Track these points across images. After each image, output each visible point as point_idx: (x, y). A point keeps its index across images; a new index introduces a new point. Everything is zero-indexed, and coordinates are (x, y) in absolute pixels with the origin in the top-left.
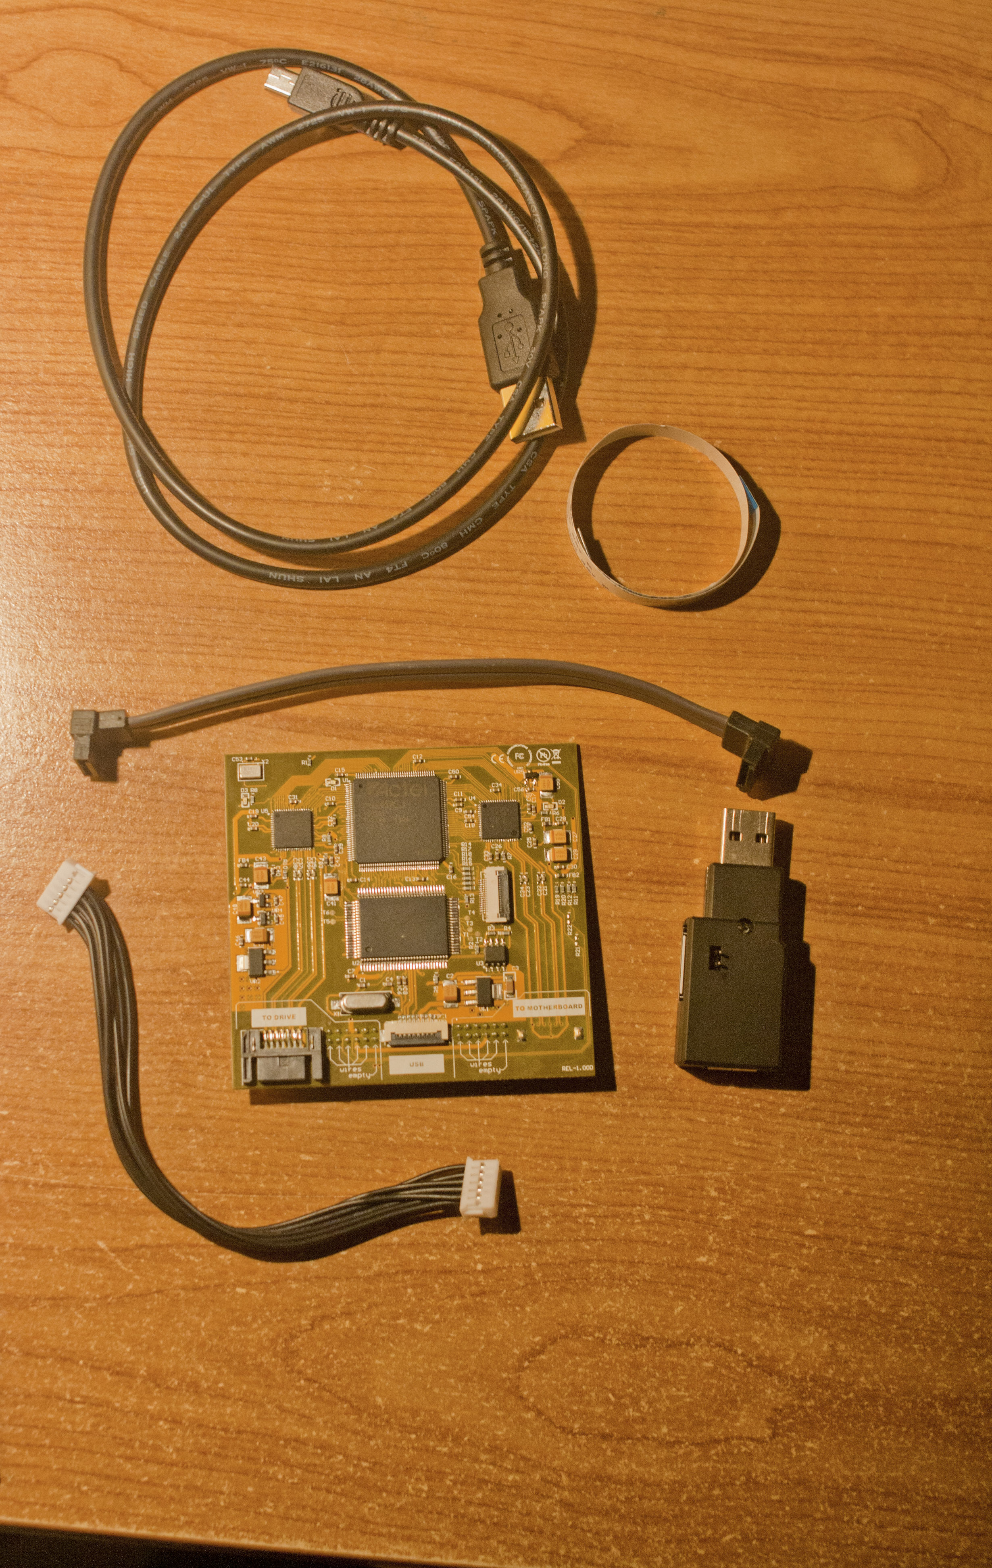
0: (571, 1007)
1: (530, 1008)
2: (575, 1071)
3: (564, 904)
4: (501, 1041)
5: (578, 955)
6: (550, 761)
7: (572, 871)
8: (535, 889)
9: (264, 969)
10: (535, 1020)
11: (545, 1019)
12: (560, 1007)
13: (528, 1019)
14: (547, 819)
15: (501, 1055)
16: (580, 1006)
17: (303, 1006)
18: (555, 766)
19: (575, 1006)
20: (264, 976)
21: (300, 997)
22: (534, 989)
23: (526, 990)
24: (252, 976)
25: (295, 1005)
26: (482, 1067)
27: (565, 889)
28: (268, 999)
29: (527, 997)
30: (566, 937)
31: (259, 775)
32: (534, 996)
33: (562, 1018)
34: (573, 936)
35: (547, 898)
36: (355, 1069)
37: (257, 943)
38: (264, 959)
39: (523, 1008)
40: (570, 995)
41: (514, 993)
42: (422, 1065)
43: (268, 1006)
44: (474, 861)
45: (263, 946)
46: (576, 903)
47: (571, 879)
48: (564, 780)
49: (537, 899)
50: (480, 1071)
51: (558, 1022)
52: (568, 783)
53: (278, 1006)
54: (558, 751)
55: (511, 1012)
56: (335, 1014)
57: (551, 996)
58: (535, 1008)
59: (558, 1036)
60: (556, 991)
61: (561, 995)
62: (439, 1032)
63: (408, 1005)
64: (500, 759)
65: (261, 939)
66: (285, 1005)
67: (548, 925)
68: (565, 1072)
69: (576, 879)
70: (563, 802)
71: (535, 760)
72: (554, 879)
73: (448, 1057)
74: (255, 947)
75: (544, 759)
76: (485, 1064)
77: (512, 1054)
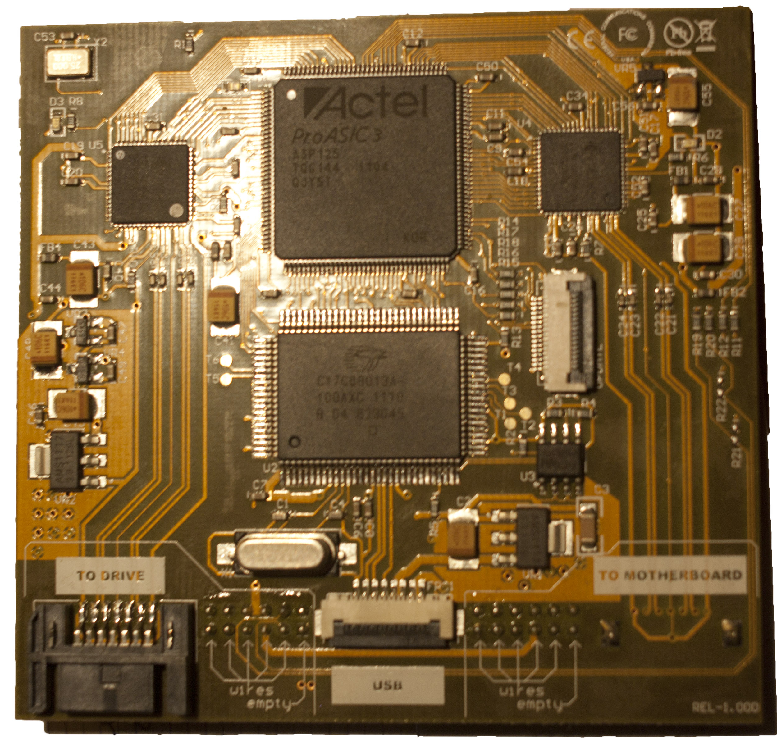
0: (716, 575)
1: (629, 575)
2: (720, 713)
3: (710, 354)
4: (565, 643)
5: (736, 464)
6: (692, 47)
7: (730, 283)
8: (651, 321)
9: (81, 476)
10: (641, 600)
11: (662, 599)
12: (695, 575)
13: (625, 598)
14: (681, 170)
15: (565, 672)
16: (737, 575)
17: (158, 554)
18: (702, 57)
19: (726, 575)
20: (80, 488)
21: (154, 534)
22: (640, 533)
23: (624, 535)
24: (54, 490)
25: (144, 551)
26: (524, 697)
27: (715, 321)
28: (91, 536)
29: (623, 551)
30: (711, 424)
31: (85, 71)
32: (640, 551)
33: (698, 599)
34: (728, 423)
35: (676, 341)
36: (260, 690)
37: (66, 421)
38: (81, 454)
39: (614, 576)
40: (716, 550)
41: (595, 544)
42: (398, 686)
43: (91, 551)
44: (521, 259)
45: (81, 427)
46: (737, 352)
47: (729, 301)
48: (722, 87)
49: (654, 341)
50: (520, 705)
51: (685, 608)
52: (729, 93)
53: (110, 552)
54: (711, 24)
55: (590, 582)
56: (221, 573)
57: (677, 551)
58: (641, 576)
59: (686, 637)
60: (687, 541)
61: (698, 550)
62: (435, 622)
63: (375, 560)
64: (586, 43)
65: (75, 415)
66: (125, 552)
67: (675, 399)
68: (698, 715)
69: (740, 301)
70: (716, 133)
71: (660, 44)
72: (692, 302)
73: (455, 672)
74: (66, 427)
75: (679, 40)
76: (530, 691)
77: (589, 672)
